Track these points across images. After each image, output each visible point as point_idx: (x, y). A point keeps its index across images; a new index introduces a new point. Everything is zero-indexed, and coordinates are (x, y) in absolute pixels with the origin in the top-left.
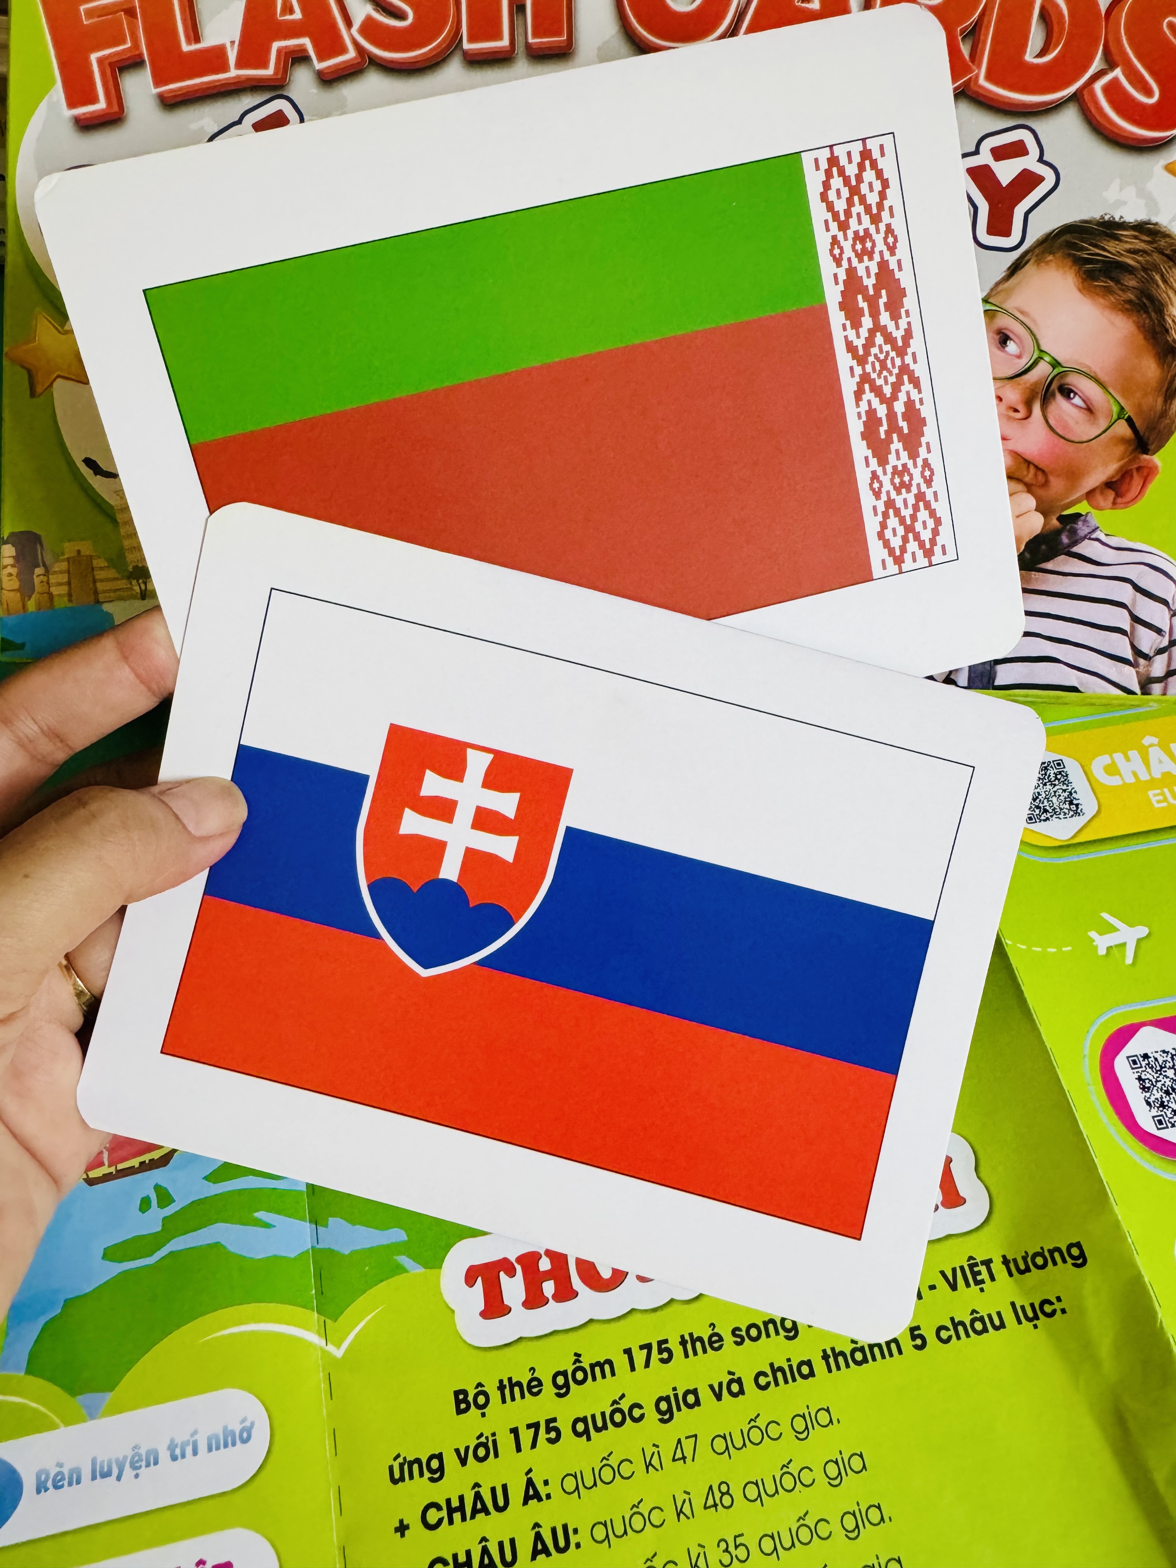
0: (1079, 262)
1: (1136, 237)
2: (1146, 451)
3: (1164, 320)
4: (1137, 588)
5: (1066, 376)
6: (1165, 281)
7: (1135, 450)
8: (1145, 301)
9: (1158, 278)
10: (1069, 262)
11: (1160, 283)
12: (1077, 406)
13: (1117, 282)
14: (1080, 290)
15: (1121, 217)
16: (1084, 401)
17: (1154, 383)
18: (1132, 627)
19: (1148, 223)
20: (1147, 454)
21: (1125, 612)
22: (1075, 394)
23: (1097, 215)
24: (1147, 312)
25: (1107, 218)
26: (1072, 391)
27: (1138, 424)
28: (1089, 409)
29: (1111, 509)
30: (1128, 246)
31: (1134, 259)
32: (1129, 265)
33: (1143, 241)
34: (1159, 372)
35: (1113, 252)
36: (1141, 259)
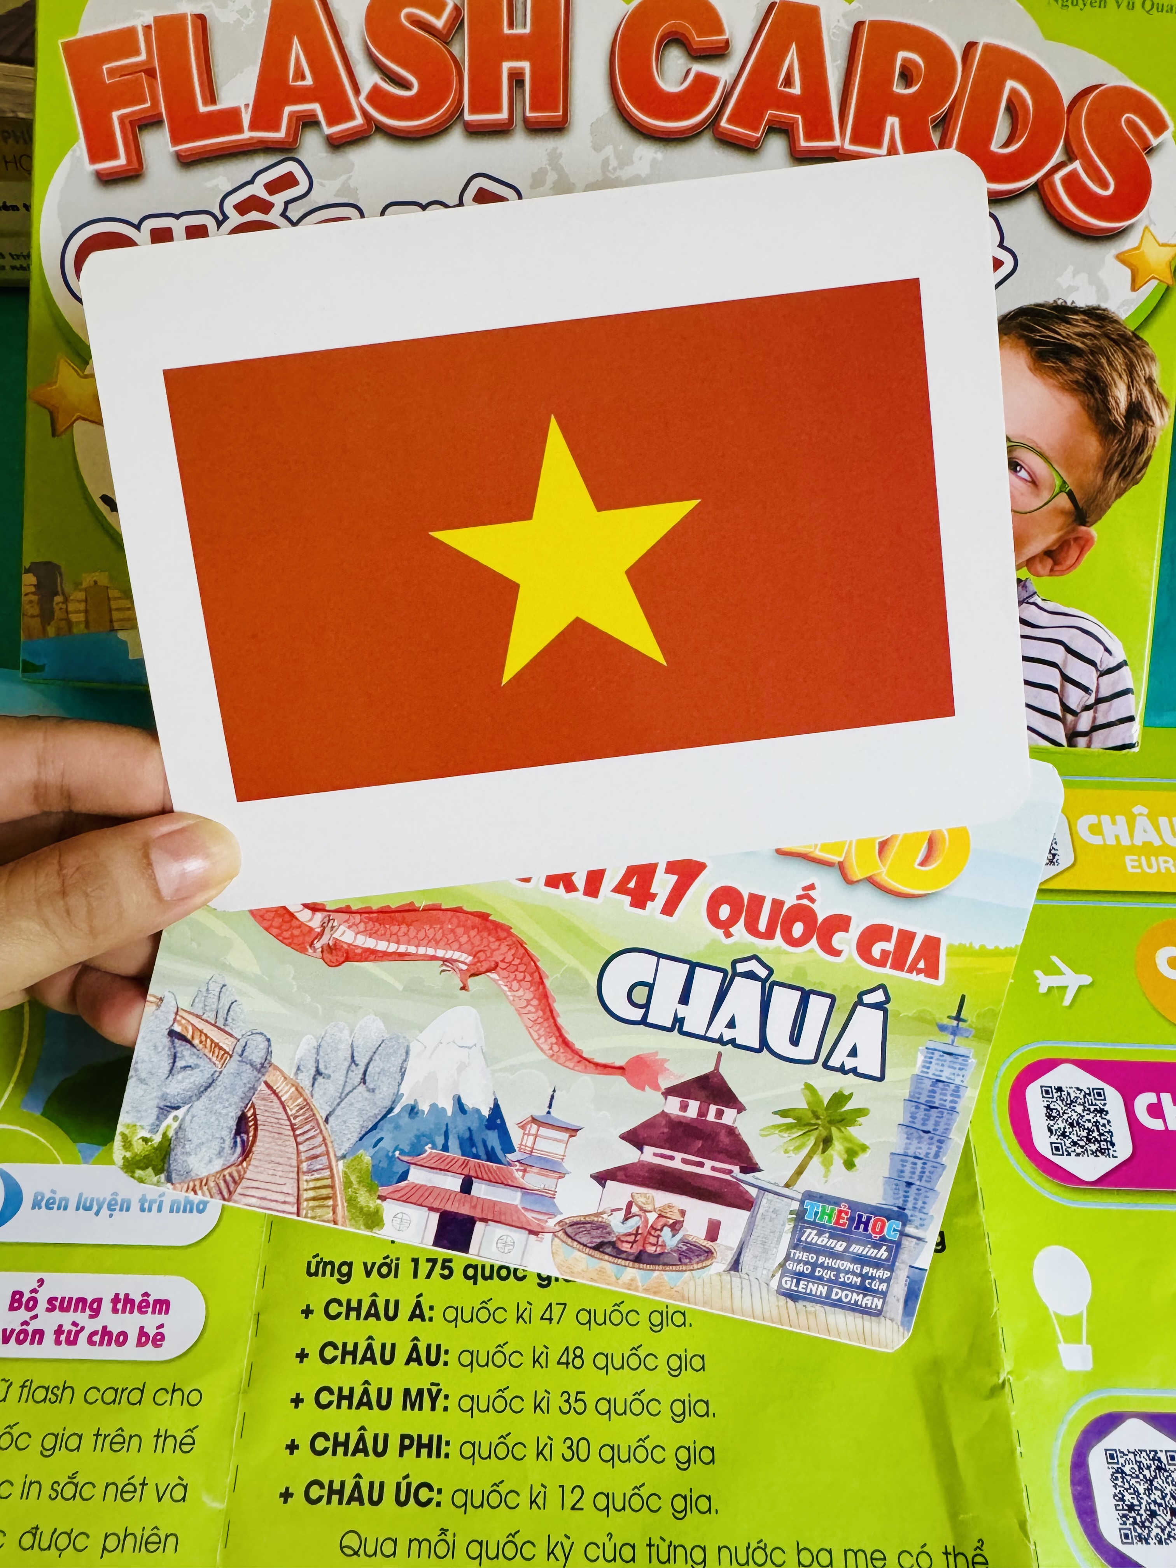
0: (1031, 343)
1: (1085, 322)
2: (1084, 523)
3: (1108, 401)
4: (1069, 650)
5: (1014, 450)
6: (1110, 363)
7: (1074, 521)
8: (1091, 382)
9: (1104, 361)
10: (1022, 342)
11: (1106, 365)
12: (1022, 477)
13: (1066, 362)
14: (1030, 369)
15: (1073, 302)
16: (1028, 473)
17: (1095, 459)
18: (1062, 686)
19: (1098, 308)
20: (1084, 525)
21: (1057, 671)
22: (1022, 465)
23: (1050, 300)
24: (1092, 394)
25: (1059, 302)
26: (1019, 465)
27: (1078, 498)
28: (1034, 482)
29: (1050, 575)
30: (1077, 329)
31: (1083, 343)
32: (1077, 347)
33: (1092, 325)
34: (1100, 449)
35: (1064, 335)
36: (1088, 342)
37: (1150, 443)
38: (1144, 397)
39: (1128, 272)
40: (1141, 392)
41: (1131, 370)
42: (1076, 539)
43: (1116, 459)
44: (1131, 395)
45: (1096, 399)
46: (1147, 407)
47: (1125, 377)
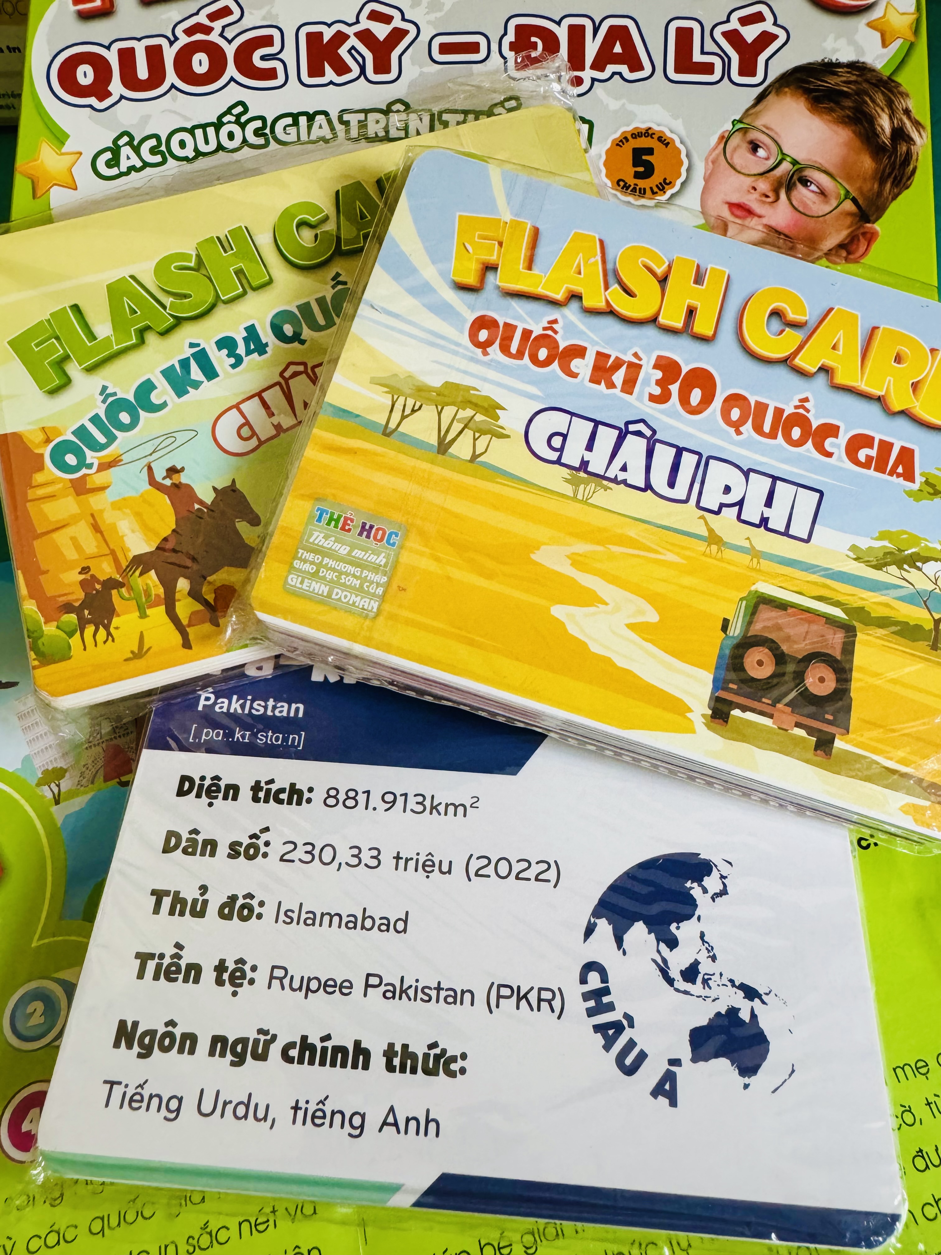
0: (807, 92)
1: (848, 72)
3: (876, 129)
5: (804, 171)
6: (873, 101)
7: (859, 221)
8: (859, 116)
9: (868, 99)
10: (800, 91)
11: (870, 103)
12: (813, 192)
13: (837, 103)
14: (810, 112)
15: (837, 60)
16: (818, 187)
17: (870, 172)
19: (858, 62)
20: (869, 222)
22: (811, 183)
23: (819, 59)
24: (862, 124)
25: (826, 60)
26: (809, 181)
27: (860, 202)
28: (822, 193)
30: (844, 79)
31: (848, 88)
32: (845, 92)
33: (853, 75)
34: (874, 165)
35: (833, 83)
36: (853, 87)
37: (914, 157)
38: (904, 123)
39: (878, 35)
40: (901, 120)
41: (890, 105)
42: (864, 234)
43: (887, 171)
44: (893, 123)
45: (864, 127)
46: (908, 132)
47: (886, 110)
